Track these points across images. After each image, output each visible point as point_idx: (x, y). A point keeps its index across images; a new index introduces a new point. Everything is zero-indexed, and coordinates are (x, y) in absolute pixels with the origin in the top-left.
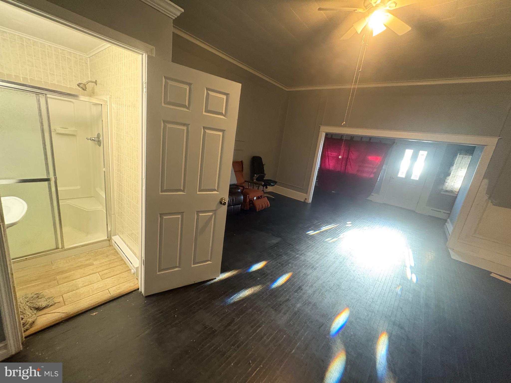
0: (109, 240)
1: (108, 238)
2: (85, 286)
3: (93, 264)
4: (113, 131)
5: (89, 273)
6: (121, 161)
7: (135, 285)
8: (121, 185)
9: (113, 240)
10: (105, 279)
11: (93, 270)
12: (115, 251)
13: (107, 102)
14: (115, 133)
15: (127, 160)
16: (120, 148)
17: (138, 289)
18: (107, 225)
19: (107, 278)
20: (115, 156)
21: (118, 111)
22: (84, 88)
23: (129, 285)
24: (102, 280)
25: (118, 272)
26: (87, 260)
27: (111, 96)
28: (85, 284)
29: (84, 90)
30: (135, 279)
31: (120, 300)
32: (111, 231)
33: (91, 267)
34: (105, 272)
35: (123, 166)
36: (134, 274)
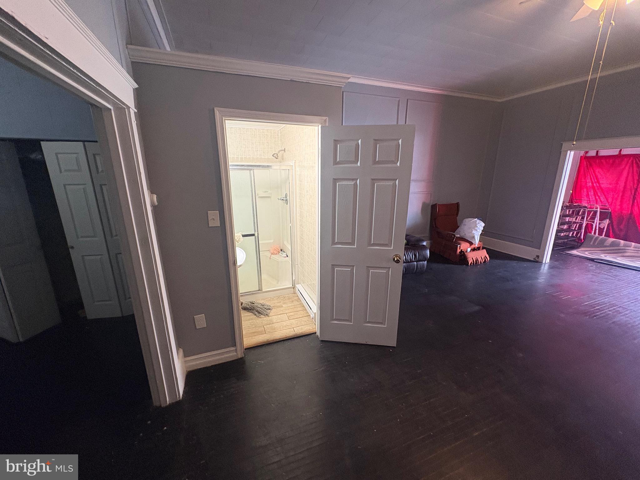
0: (294, 288)
1: (293, 285)
2: (278, 322)
3: (282, 307)
4: (297, 191)
5: (280, 313)
6: (302, 217)
7: (313, 329)
8: (303, 238)
9: (297, 288)
10: (290, 320)
11: (283, 311)
12: (298, 298)
13: (293, 167)
14: (298, 192)
15: (307, 215)
16: (302, 206)
17: (316, 333)
18: (292, 274)
19: (292, 319)
20: (298, 213)
21: (301, 173)
22: (277, 157)
23: (308, 328)
24: (289, 320)
25: (301, 316)
26: (278, 303)
27: (295, 160)
28: (277, 321)
29: (276, 158)
30: (314, 324)
31: (302, 339)
32: (295, 280)
33: (282, 309)
34: (291, 314)
35: (304, 221)
36: (313, 318)
